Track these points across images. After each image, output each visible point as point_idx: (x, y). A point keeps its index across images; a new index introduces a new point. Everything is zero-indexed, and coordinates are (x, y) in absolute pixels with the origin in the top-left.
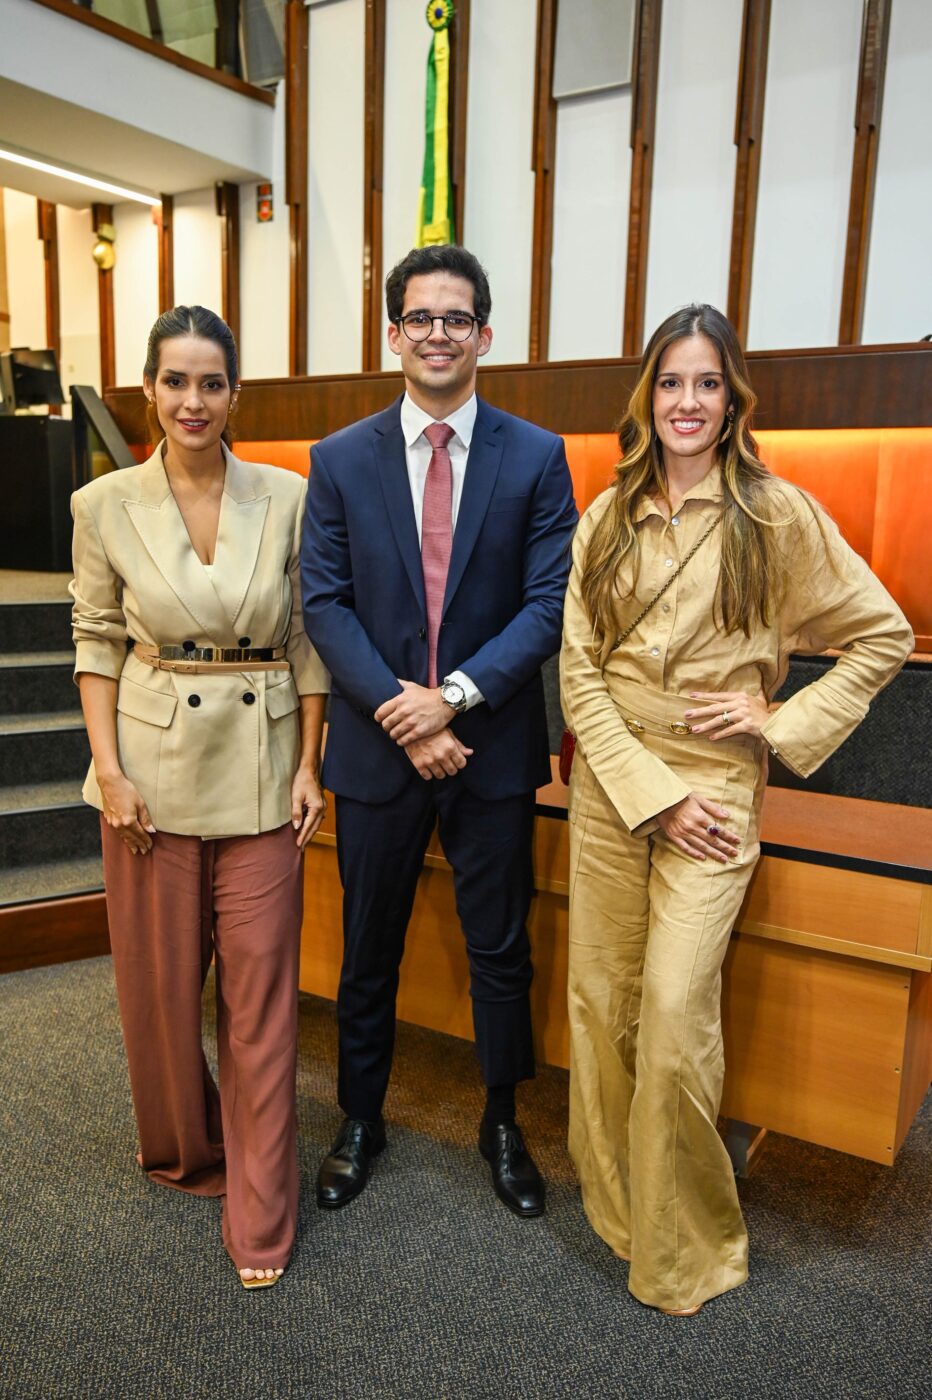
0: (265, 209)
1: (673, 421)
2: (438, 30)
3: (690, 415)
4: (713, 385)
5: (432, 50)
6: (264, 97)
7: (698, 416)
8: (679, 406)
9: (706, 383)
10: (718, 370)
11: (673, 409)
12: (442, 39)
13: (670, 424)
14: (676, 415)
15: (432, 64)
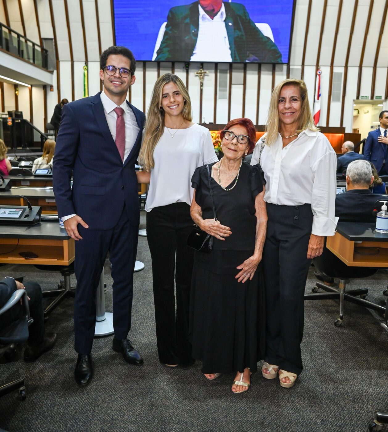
0: (52, 90)
2: (85, 70)
5: (84, 73)
6: (52, 72)
12: (86, 72)
15: (84, 75)
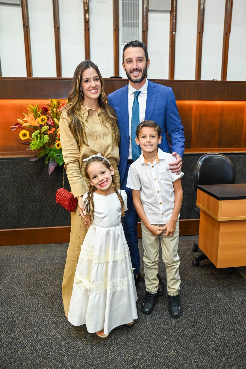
1: (90, 91)
3: (95, 88)
4: (97, 79)
7: (96, 88)
8: (91, 86)
9: (95, 79)
10: (98, 76)
11: (89, 87)
13: (89, 92)
14: (91, 89)
